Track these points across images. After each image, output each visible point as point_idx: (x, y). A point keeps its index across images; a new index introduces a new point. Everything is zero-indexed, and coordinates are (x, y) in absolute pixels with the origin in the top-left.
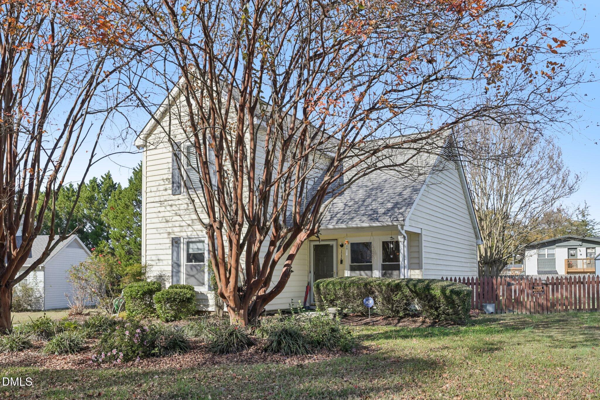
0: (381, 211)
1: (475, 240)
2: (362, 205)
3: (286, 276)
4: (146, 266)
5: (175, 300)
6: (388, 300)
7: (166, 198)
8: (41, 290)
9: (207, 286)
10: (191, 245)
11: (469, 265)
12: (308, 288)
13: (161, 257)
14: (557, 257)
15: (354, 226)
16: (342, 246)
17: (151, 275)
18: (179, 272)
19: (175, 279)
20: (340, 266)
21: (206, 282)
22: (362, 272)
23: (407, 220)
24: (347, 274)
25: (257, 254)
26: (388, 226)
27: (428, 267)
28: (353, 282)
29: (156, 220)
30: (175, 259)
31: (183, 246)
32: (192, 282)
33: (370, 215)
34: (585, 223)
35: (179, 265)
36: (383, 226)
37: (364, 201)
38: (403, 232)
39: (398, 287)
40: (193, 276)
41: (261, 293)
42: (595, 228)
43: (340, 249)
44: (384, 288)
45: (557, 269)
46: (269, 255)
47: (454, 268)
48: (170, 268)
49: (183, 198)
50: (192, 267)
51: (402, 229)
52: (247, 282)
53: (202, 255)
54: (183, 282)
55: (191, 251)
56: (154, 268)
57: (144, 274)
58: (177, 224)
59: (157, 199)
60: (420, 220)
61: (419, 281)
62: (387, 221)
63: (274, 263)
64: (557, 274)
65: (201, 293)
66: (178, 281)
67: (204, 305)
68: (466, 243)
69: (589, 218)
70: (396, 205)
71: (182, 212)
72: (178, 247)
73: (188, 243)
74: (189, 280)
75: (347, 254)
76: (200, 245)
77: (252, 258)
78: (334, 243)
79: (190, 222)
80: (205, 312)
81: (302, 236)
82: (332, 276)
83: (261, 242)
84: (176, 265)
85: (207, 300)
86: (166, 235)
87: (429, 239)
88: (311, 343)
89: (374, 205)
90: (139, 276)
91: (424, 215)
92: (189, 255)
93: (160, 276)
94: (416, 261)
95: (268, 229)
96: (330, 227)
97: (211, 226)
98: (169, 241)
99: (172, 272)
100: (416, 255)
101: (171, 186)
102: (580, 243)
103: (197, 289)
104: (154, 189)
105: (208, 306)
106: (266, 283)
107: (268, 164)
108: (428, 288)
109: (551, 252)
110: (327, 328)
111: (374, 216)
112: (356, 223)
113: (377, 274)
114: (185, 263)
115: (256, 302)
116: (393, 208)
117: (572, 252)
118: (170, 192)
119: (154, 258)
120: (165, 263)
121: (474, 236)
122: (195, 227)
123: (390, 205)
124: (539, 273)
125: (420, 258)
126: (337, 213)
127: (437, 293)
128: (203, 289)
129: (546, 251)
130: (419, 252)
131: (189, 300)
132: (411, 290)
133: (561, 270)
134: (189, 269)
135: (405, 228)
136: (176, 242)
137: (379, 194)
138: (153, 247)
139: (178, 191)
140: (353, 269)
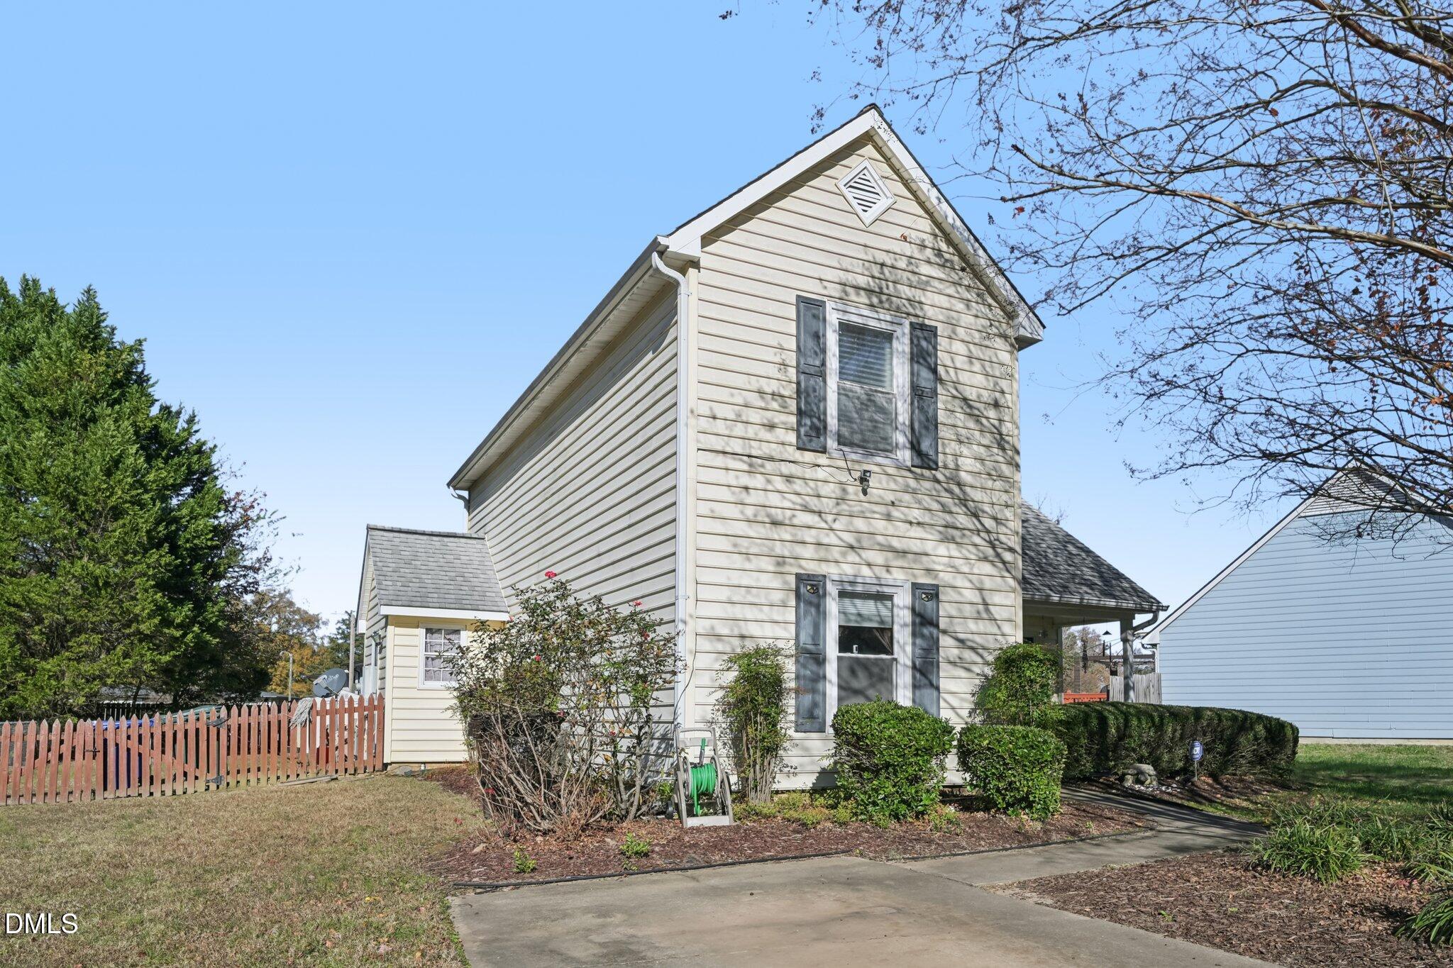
7: (774, 450)
10: (855, 604)
18: (818, 678)
19: (807, 699)
29: (736, 512)
31: (829, 607)
35: (820, 661)
40: (859, 692)
49: (831, 467)
50: (855, 666)
55: (853, 620)
58: (809, 536)
59: (735, 446)
71: (824, 505)
72: (817, 604)
73: (846, 597)
79: (850, 539)
86: (770, 564)
92: (845, 630)
98: (789, 583)
101: (790, 420)
104: (727, 412)
114: (837, 653)
118: (788, 436)
122: (867, 555)
134: (847, 673)
139: (817, 443)
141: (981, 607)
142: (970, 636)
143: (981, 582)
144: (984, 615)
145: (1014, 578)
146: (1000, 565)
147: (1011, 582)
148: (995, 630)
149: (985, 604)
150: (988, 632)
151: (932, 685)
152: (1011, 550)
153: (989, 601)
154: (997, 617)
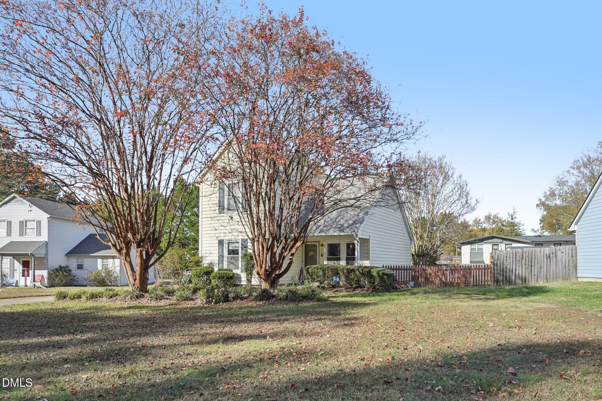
0: (346, 225)
1: (409, 241)
2: (335, 221)
3: (290, 264)
4: (202, 257)
5: (224, 277)
6: (347, 278)
7: (216, 215)
8: (118, 272)
9: (240, 269)
10: (231, 245)
11: (404, 257)
12: (301, 271)
13: (211, 252)
14: (484, 250)
15: (330, 234)
16: (322, 245)
17: (205, 263)
18: (223, 261)
19: (220, 265)
20: (321, 258)
21: (240, 266)
22: (336, 262)
23: (359, 231)
24: (325, 263)
25: (275, 253)
26: (349, 235)
27: (374, 259)
28: (328, 268)
29: (209, 229)
30: (220, 252)
31: (226, 246)
32: (232, 267)
33: (339, 228)
34: (513, 225)
35: (223, 256)
36: (346, 235)
37: (336, 219)
38: (357, 239)
39: (353, 270)
40: (232, 263)
41: (277, 273)
42: (520, 228)
43: (321, 247)
44: (345, 271)
45: (484, 260)
46: (282, 253)
47: (392, 260)
48: (217, 258)
49: (226, 216)
50: (231, 258)
51: (357, 237)
52: (271, 266)
53: (237, 251)
54: (225, 267)
55: (231, 248)
56: (207, 258)
57: (201, 262)
58: (222, 231)
59: (209, 216)
60: (369, 231)
61: (366, 267)
62: (348, 232)
63: (284, 257)
64: (484, 263)
65: (237, 274)
66: (223, 266)
67: (239, 281)
68: (404, 243)
69: (516, 221)
70: (355, 222)
71: (225, 224)
72: (223, 246)
73: (229, 243)
74: (230, 266)
75: (325, 250)
76: (236, 245)
77: (273, 255)
78: (317, 244)
79: (230, 231)
80: (239, 285)
81: (299, 244)
82: (316, 264)
83: (278, 247)
84: (221, 256)
85: (240, 278)
86: (215, 238)
87: (375, 242)
88: (302, 297)
89: (342, 222)
90: (198, 263)
91: (371, 228)
92: (229, 250)
93: (211, 263)
94: (366, 255)
95: (282, 241)
96: (316, 234)
97: (253, 239)
98: (217, 242)
99: (219, 261)
100: (366, 252)
101: (218, 208)
102: (501, 240)
103: (235, 271)
104: (207, 209)
105: (241, 281)
106: (280, 268)
107: (281, 209)
108: (370, 272)
109: (480, 247)
110: (310, 290)
111: (341, 228)
112: (331, 233)
113: (343, 263)
114: (227, 255)
115: (275, 277)
116: (353, 224)
117: (495, 247)
118: (217, 212)
119: (207, 252)
120: (215, 255)
121: (409, 239)
122: (234, 234)
123: (351, 222)
124: (471, 262)
125: (368, 254)
126: (320, 226)
127: (375, 274)
128: (238, 271)
129: (476, 246)
130: (368, 250)
131: (232, 278)
132: (360, 272)
133: (487, 261)
134: (230, 259)
135: (359, 236)
136: (221, 242)
137: (345, 215)
138: (207, 245)
139: (223, 211)
140: (329, 259)
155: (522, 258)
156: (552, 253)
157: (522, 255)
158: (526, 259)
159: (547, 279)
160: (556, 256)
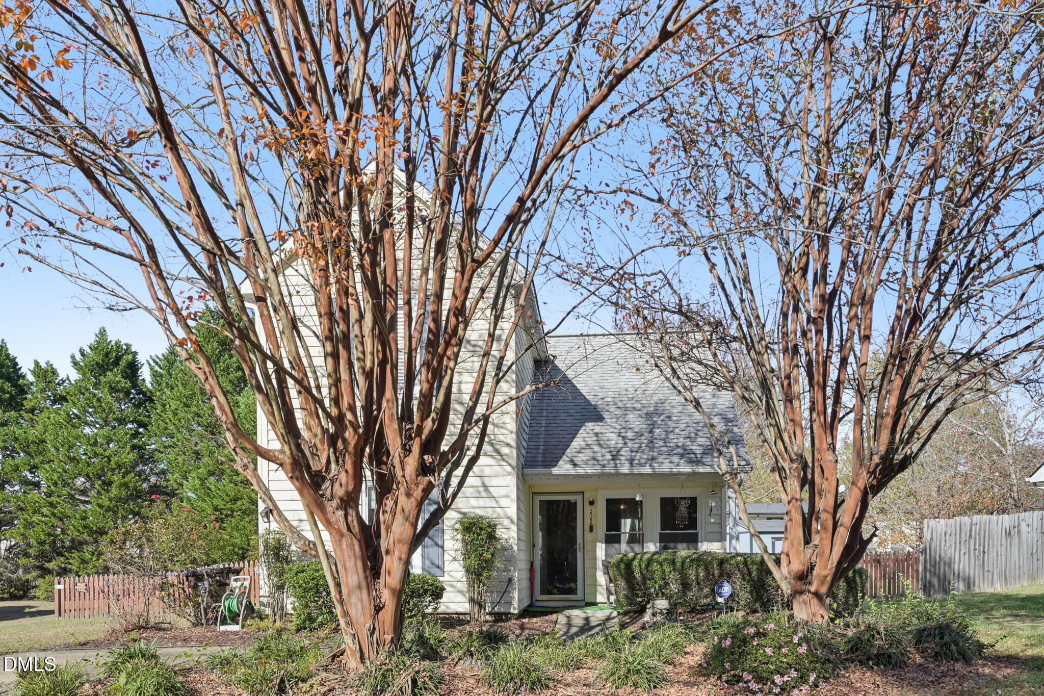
16: (592, 503)
20: (589, 536)
24: (601, 548)
43: (588, 508)
75: (600, 515)
78: (578, 498)
94: (715, 529)
100: (715, 520)
125: (722, 524)
130: (722, 515)
140: (609, 539)
141: (481, 489)
142: (472, 510)
143: (482, 471)
144: (484, 494)
145: (510, 465)
146: (499, 457)
147: (509, 469)
148: (494, 504)
149: (485, 486)
150: (487, 505)
151: (437, 545)
152: (508, 445)
153: (488, 484)
154: (495, 494)
155: (970, 536)
156: (1014, 527)
157: (971, 530)
158: (975, 538)
159: (1006, 579)
160: (1019, 532)
